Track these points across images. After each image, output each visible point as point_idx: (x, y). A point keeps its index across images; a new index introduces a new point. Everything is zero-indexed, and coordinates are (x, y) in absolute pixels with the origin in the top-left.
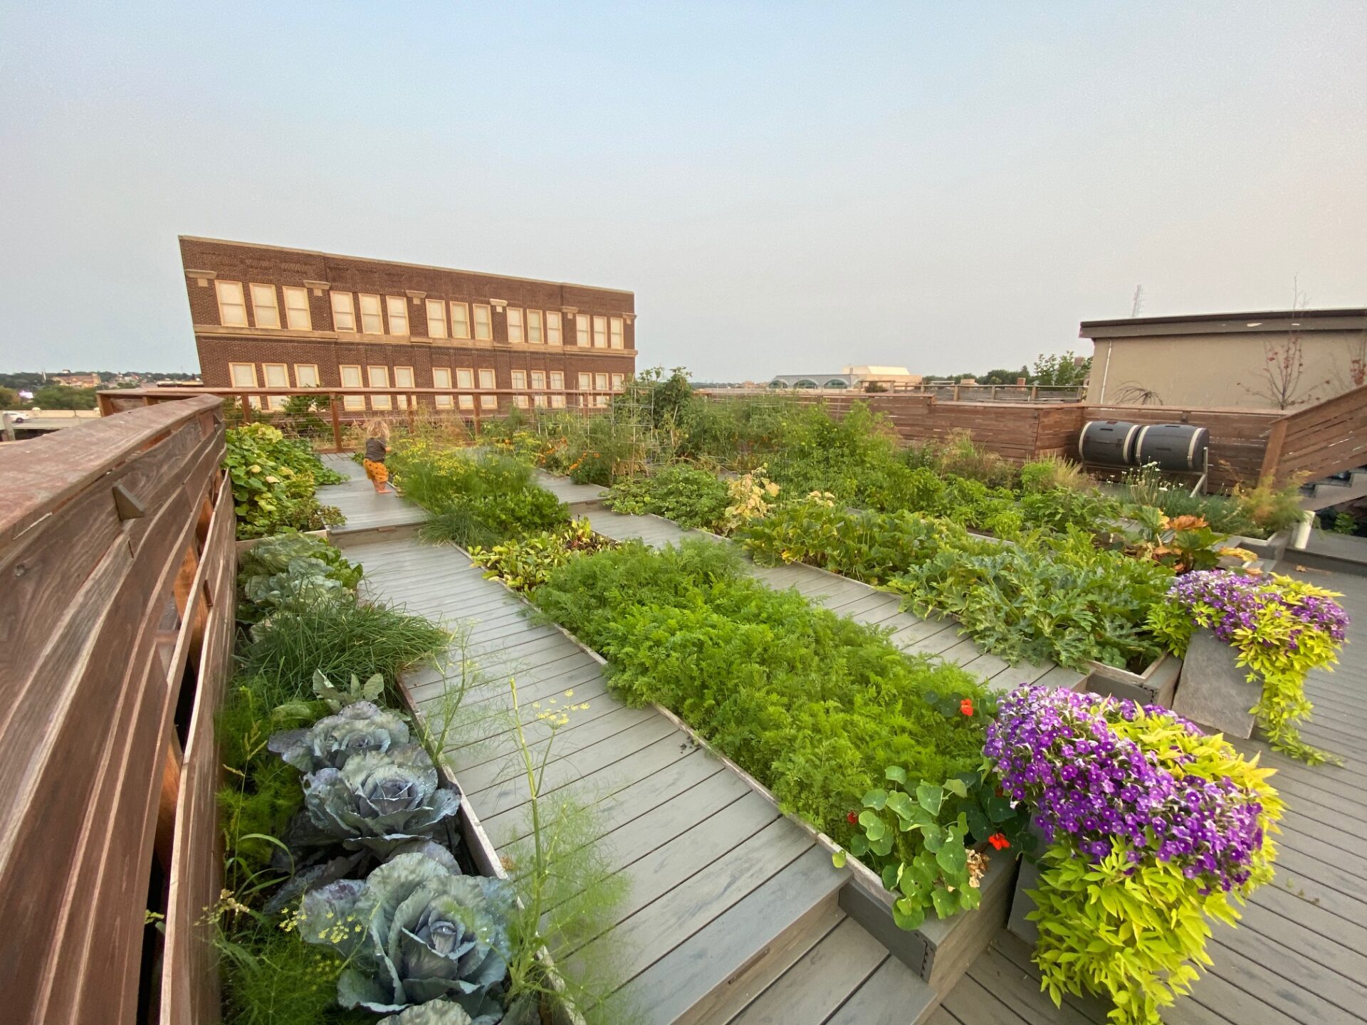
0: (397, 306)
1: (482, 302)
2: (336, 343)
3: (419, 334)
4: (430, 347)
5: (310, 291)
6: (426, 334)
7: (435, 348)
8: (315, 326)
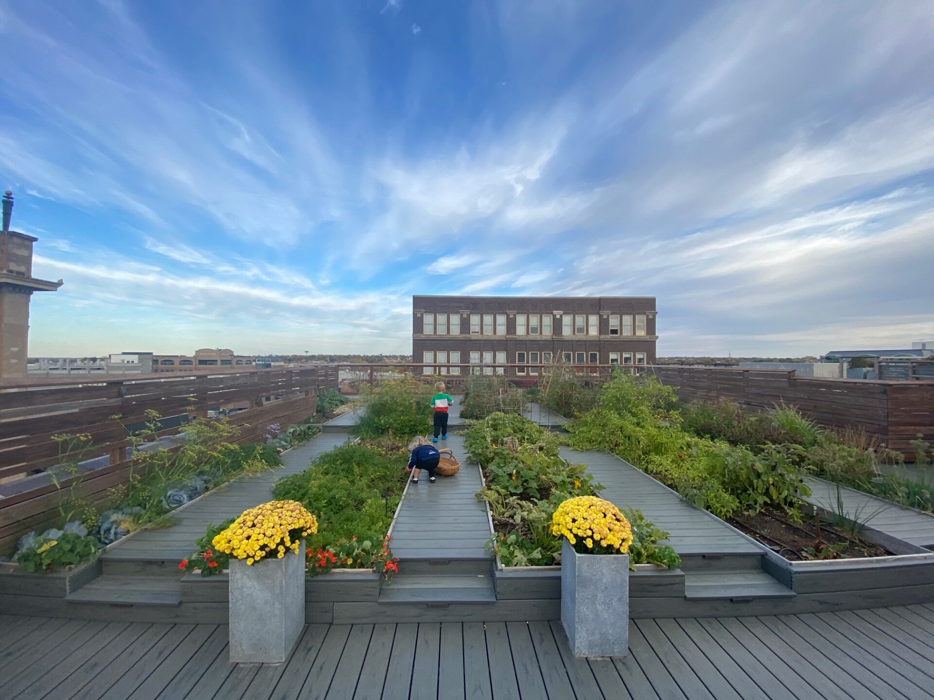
0: (501, 319)
1: (548, 313)
2: (470, 340)
3: (511, 334)
4: (516, 341)
5: (462, 315)
6: (515, 333)
7: (519, 341)
8: (462, 333)
